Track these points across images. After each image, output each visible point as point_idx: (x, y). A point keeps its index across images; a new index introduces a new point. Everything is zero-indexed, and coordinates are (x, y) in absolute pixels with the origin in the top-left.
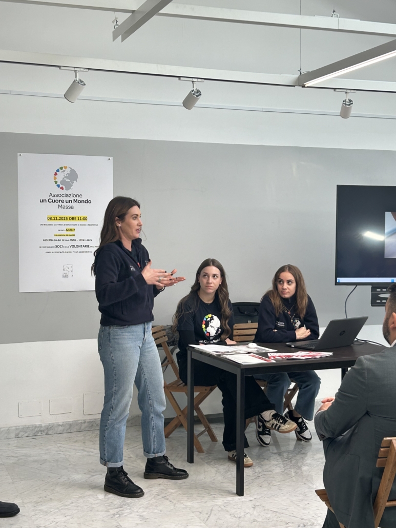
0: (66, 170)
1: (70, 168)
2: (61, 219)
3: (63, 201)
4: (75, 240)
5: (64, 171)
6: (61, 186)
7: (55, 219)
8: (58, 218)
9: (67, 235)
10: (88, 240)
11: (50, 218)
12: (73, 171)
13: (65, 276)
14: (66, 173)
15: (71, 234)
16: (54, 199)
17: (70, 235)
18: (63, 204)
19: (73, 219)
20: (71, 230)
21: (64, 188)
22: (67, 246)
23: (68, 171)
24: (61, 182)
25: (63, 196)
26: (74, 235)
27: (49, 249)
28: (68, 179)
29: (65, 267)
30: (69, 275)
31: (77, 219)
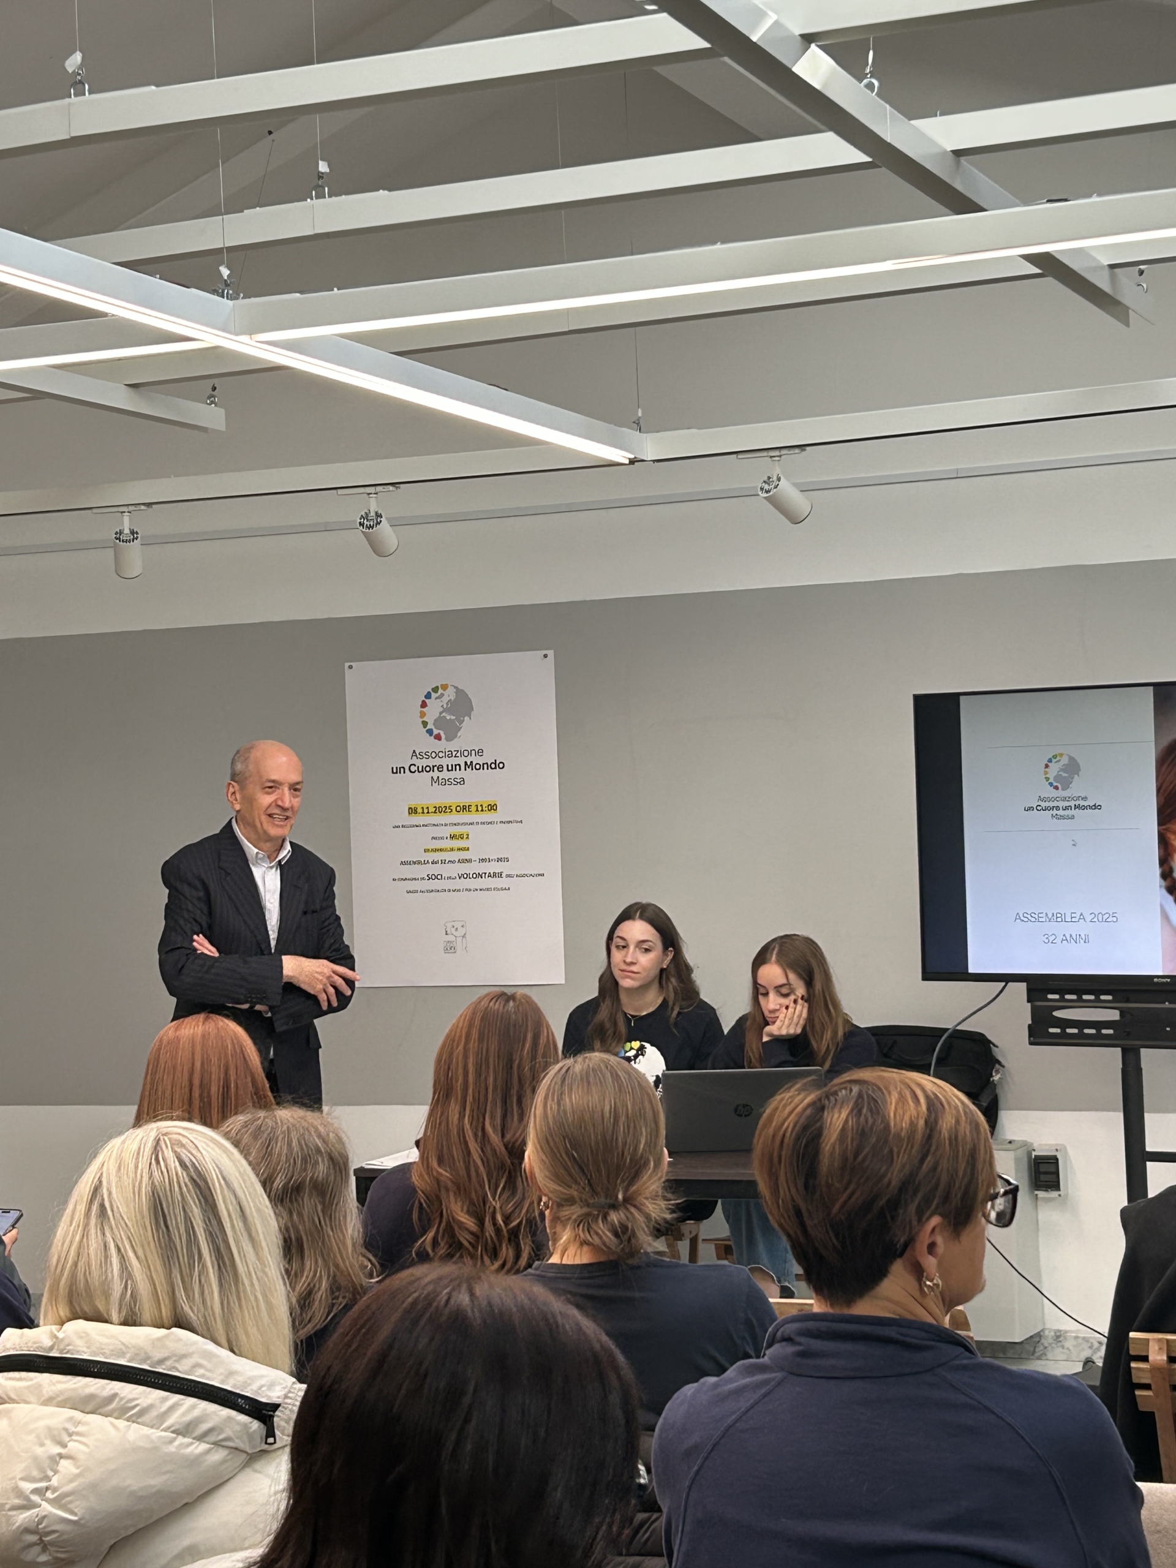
0: (446, 693)
1: (456, 688)
2: (439, 810)
3: (440, 768)
4: (469, 861)
5: (442, 695)
6: (436, 732)
7: (426, 811)
8: (432, 810)
9: (452, 850)
10: (499, 860)
11: (413, 811)
12: (460, 692)
13: (450, 948)
14: (445, 699)
15: (461, 846)
16: (421, 763)
17: (459, 849)
18: (442, 775)
19: (465, 808)
20: (461, 837)
21: (443, 736)
22: (453, 876)
23: (450, 694)
24: (436, 723)
25: (441, 755)
26: (468, 849)
27: (412, 885)
28: (452, 714)
29: (449, 925)
30: (459, 947)
31: (473, 808)
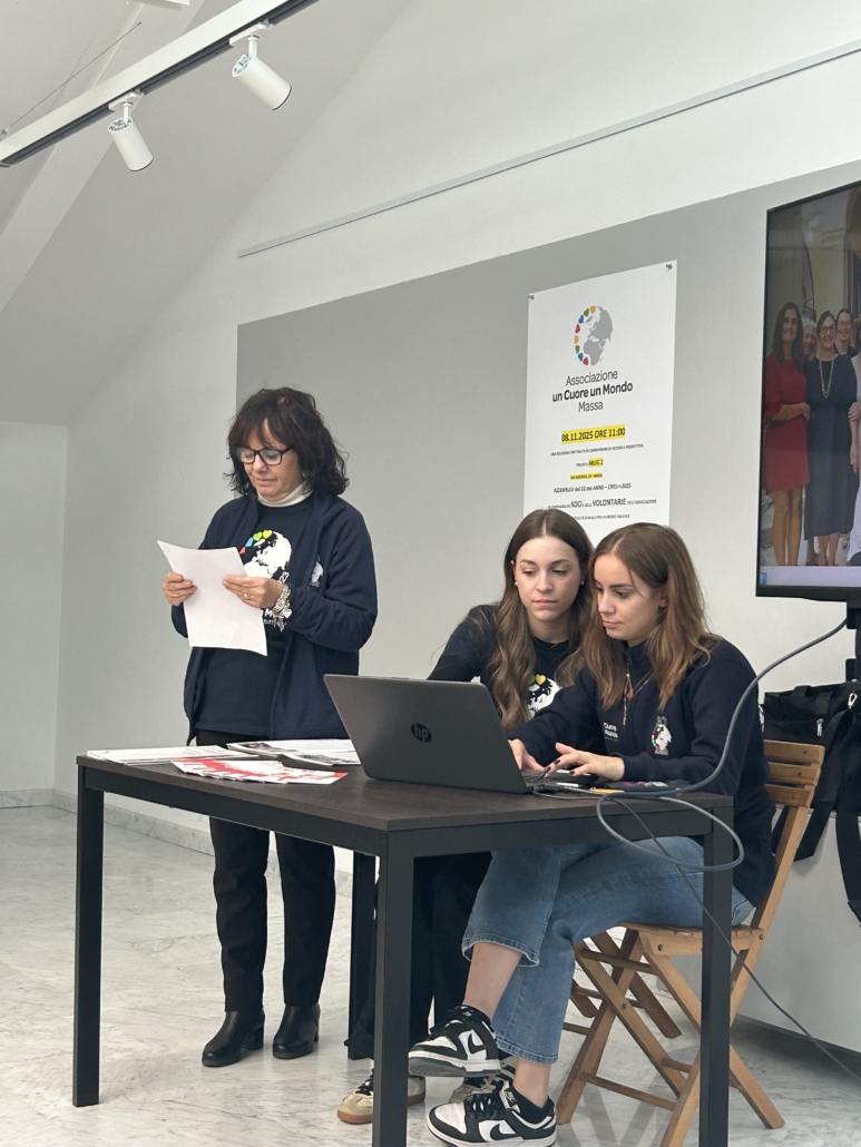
0: (593, 315)
1: (601, 309)
3: (585, 393)
4: (601, 487)
5: (591, 318)
6: (585, 356)
7: (574, 437)
8: (578, 436)
9: (590, 476)
10: (623, 486)
11: (565, 438)
12: (604, 315)
14: (593, 322)
15: (596, 473)
16: (573, 389)
17: (595, 476)
18: (586, 400)
19: (601, 434)
20: (597, 463)
21: (590, 360)
22: (590, 503)
23: (596, 317)
24: (585, 346)
25: (587, 379)
26: (601, 476)
28: (597, 336)
31: (607, 434)
